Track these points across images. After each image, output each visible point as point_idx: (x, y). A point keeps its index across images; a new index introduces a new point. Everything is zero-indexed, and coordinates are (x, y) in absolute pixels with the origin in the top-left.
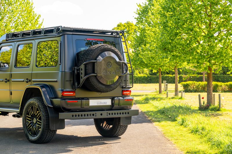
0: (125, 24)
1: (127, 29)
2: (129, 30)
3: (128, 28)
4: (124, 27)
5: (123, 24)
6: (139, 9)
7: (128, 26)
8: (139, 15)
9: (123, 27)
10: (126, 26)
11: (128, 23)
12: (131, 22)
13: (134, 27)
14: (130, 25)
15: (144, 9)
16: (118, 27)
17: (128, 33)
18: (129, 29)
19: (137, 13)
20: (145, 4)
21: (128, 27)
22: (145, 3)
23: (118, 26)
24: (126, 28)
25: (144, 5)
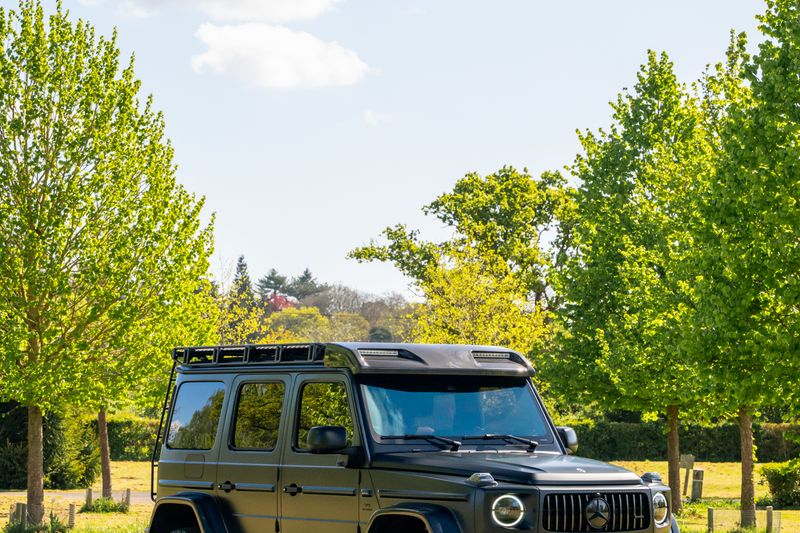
0: (493, 183)
1: (505, 204)
2: (512, 212)
3: (506, 200)
4: (487, 192)
5: (483, 180)
6: (585, 156)
7: (506, 190)
8: (583, 182)
9: (482, 194)
10: (498, 190)
11: (505, 176)
12: (521, 172)
13: (533, 195)
14: (515, 186)
15: (607, 157)
16: (460, 196)
17: (508, 225)
18: (510, 204)
19: (577, 170)
20: (610, 136)
21: (509, 197)
22: (609, 132)
23: (462, 188)
24: (499, 199)
25: (608, 140)
